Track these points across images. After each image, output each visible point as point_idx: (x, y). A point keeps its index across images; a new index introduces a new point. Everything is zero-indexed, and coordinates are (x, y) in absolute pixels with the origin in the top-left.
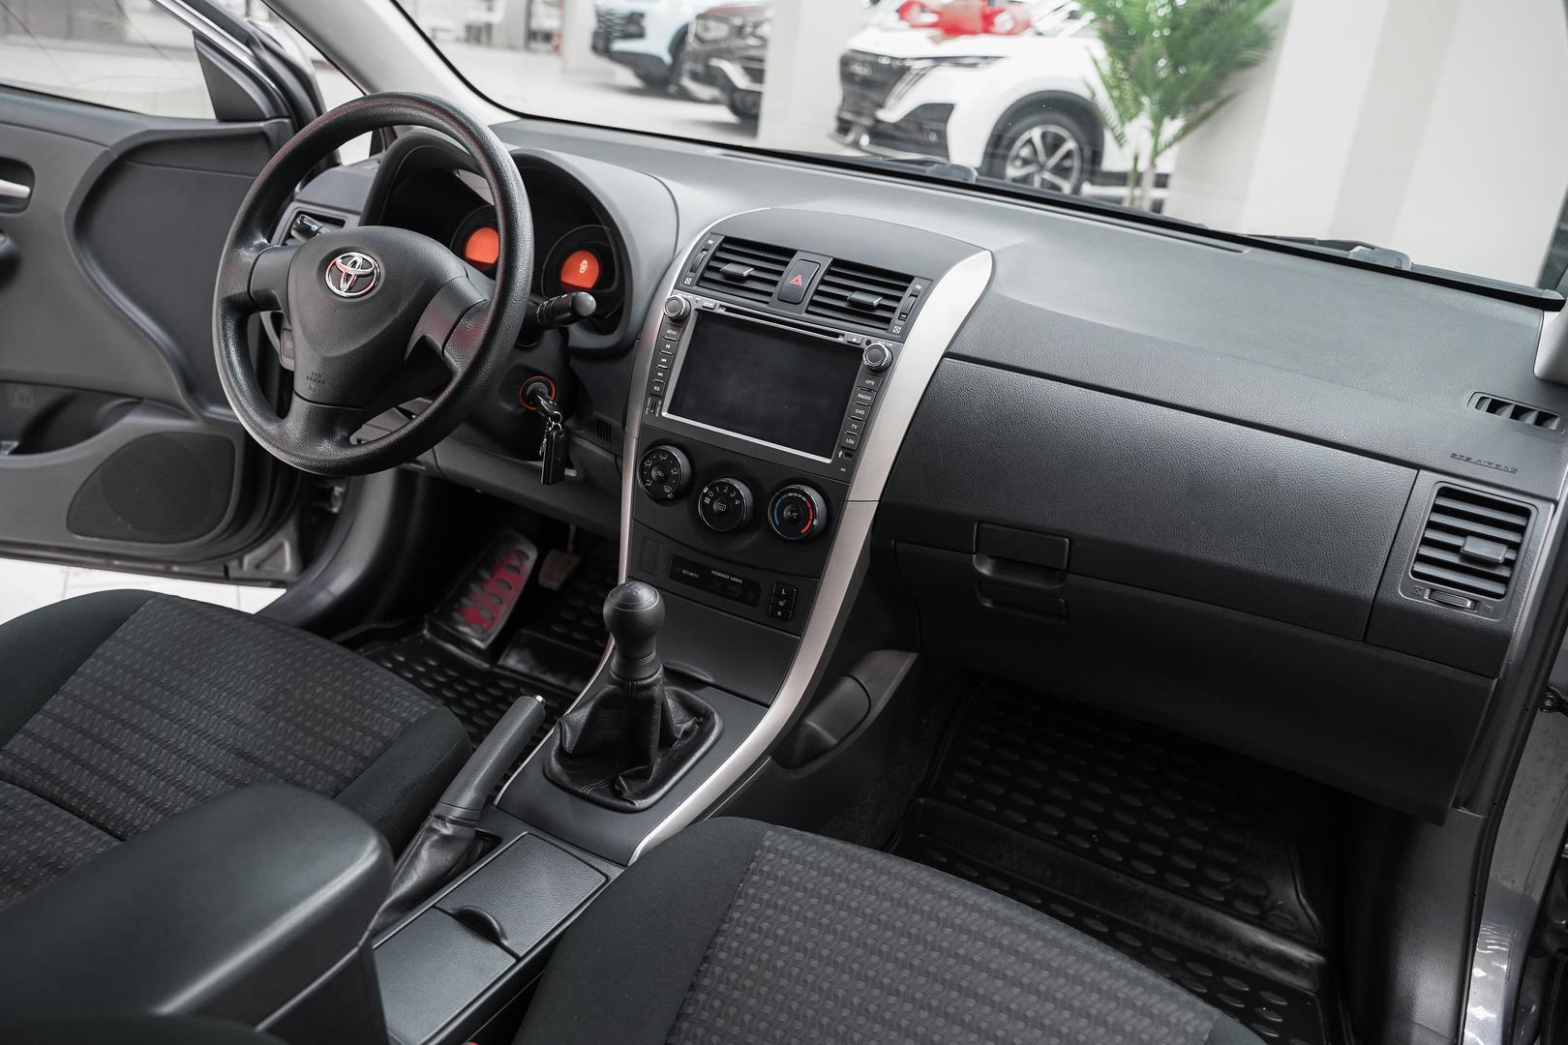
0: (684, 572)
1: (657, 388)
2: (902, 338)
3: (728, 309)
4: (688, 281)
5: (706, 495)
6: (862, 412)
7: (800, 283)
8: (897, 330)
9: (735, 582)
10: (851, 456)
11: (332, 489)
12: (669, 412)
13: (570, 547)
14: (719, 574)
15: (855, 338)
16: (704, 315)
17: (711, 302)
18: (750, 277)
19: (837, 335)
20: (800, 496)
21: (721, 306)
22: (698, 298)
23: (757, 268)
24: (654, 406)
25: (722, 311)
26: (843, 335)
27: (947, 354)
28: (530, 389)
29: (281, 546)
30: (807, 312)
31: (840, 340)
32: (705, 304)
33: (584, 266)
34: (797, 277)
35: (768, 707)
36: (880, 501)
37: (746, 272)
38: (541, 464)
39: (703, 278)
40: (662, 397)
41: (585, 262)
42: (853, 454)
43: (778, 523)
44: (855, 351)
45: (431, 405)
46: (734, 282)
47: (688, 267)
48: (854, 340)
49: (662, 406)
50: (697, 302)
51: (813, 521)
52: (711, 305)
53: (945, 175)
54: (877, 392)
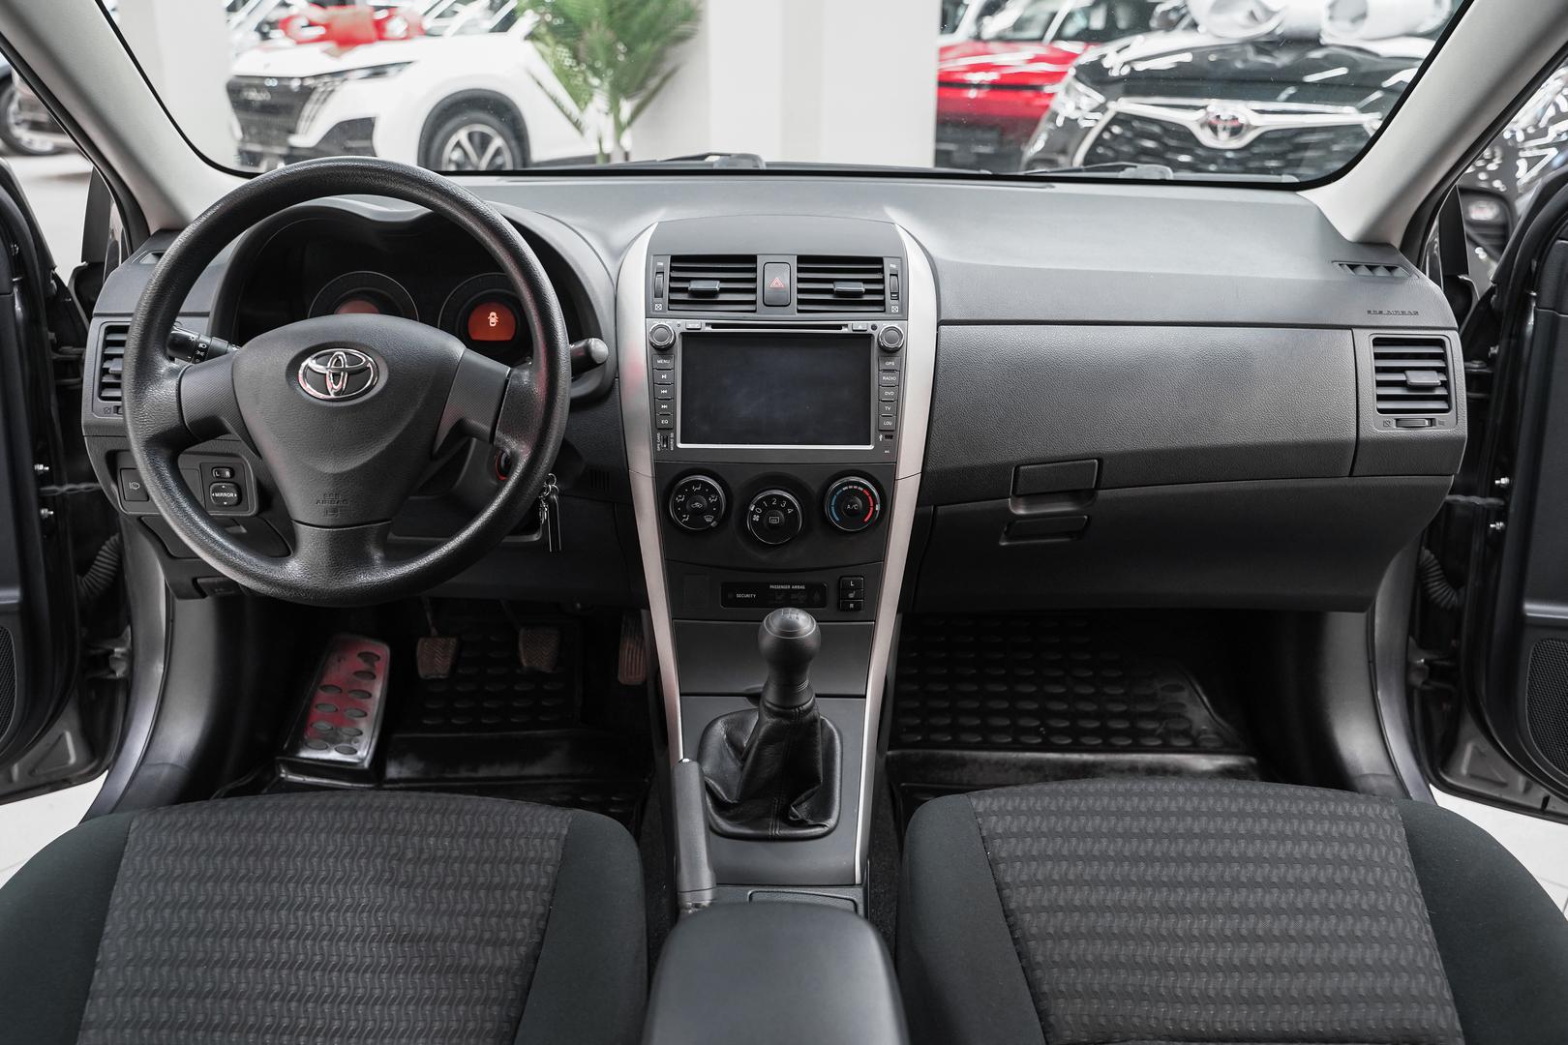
0: (739, 596)
1: (665, 422)
2: (903, 315)
3: (714, 326)
4: (659, 307)
5: (754, 512)
6: (892, 393)
7: (780, 285)
8: (895, 309)
9: (797, 590)
10: (891, 437)
12: (682, 442)
14: (779, 587)
15: (860, 326)
16: (689, 337)
17: (695, 323)
18: (723, 291)
19: (839, 327)
20: (851, 487)
21: (707, 324)
22: (679, 321)
23: (722, 280)
24: (666, 440)
25: (709, 329)
26: (846, 326)
27: (940, 323)
30: (799, 311)
31: (844, 330)
32: (690, 326)
33: (493, 319)
34: (779, 279)
35: (865, 697)
36: (923, 472)
37: (717, 286)
39: (671, 302)
40: (672, 429)
41: (493, 314)
42: (892, 435)
43: (838, 519)
44: (863, 339)
46: (705, 298)
47: (652, 293)
48: (860, 328)
49: (675, 438)
50: (679, 325)
51: (874, 507)
52: (697, 326)
54: (899, 372)
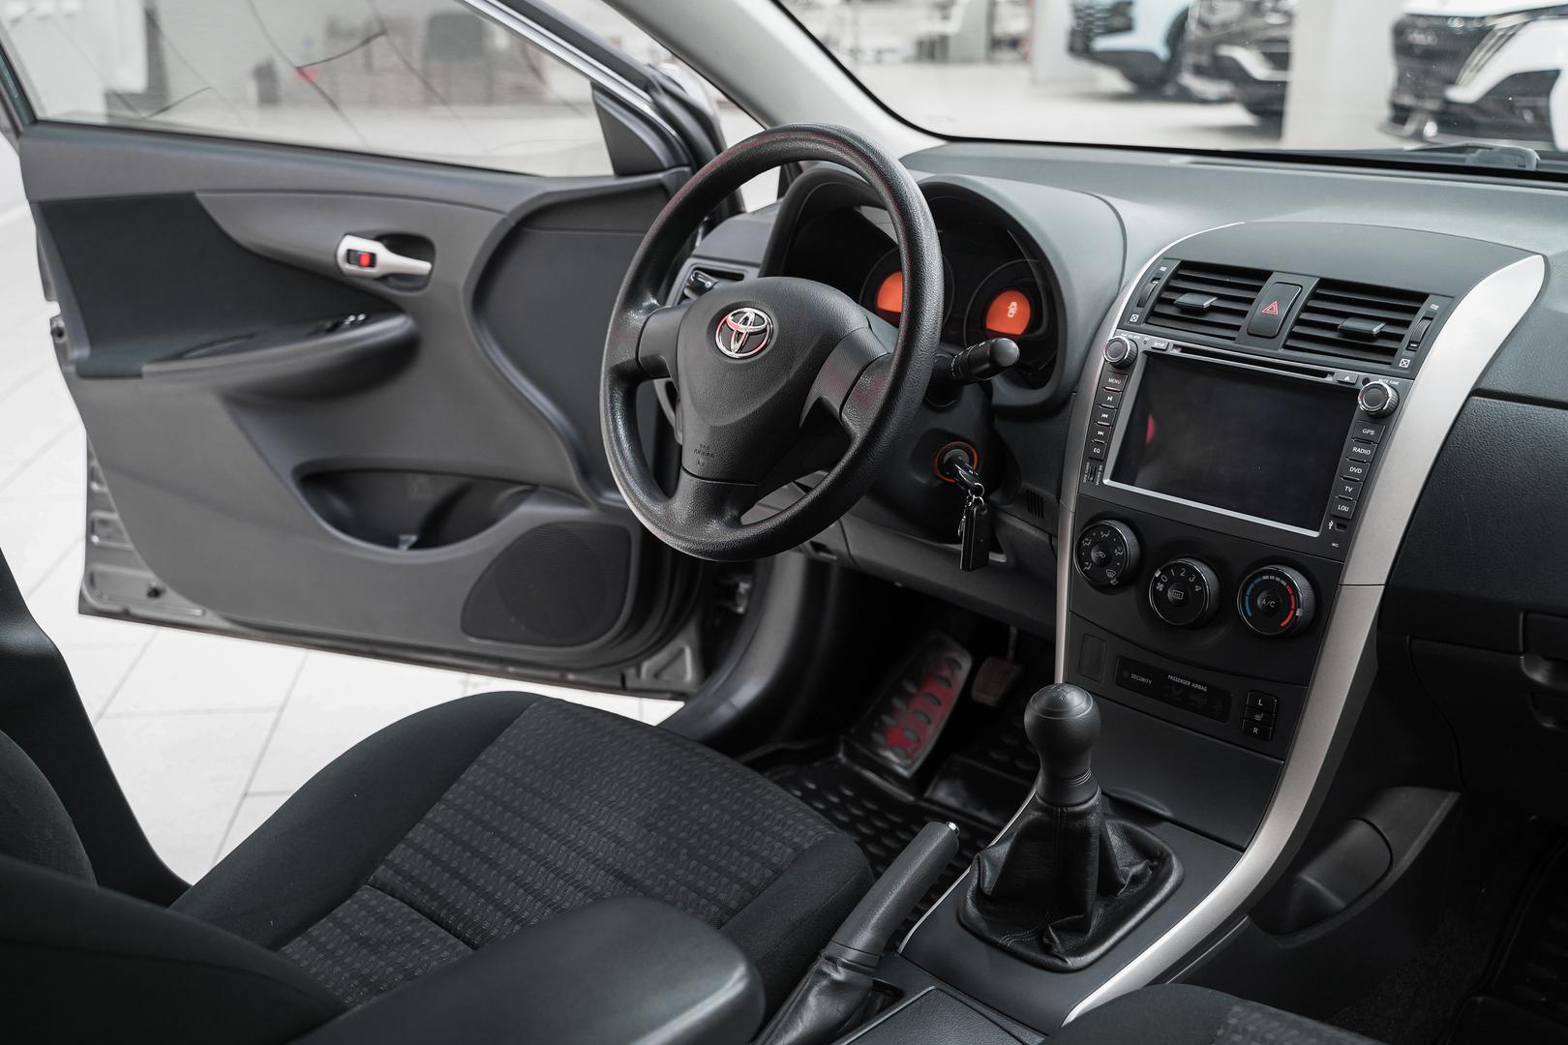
0: (1134, 676)
1: (1097, 451)
2: (1412, 374)
3: (1185, 350)
4: (1135, 318)
5: (1158, 580)
6: (1359, 471)
7: (1276, 311)
8: (1405, 363)
9: (1197, 689)
10: (1344, 527)
11: (737, 586)
12: (1113, 478)
13: (1011, 654)
14: (1177, 680)
15: (1348, 377)
16: (1154, 357)
17: (1162, 342)
18: (1212, 309)
19: (1324, 374)
20: (1278, 579)
21: (1176, 346)
22: (1147, 338)
23: (1221, 297)
24: (1093, 473)
25: (1176, 352)
26: (1332, 374)
27: (1476, 392)
28: (947, 457)
29: (681, 652)
30: (1286, 347)
31: (1329, 379)
32: (1156, 345)
33: (1013, 308)
34: (1270, 306)
35: (1243, 850)
36: (1386, 585)
37: (1207, 302)
38: (960, 547)
39: (1153, 314)
40: (1102, 460)
41: (1014, 304)
42: (1348, 526)
43: (1250, 614)
44: (1348, 393)
45: (826, 477)
46: (1192, 316)
47: (1135, 301)
48: (1347, 379)
49: (1103, 472)
50: (1145, 342)
51: (1295, 611)
52: (1162, 346)
53: (1494, 163)
54: (1379, 445)
